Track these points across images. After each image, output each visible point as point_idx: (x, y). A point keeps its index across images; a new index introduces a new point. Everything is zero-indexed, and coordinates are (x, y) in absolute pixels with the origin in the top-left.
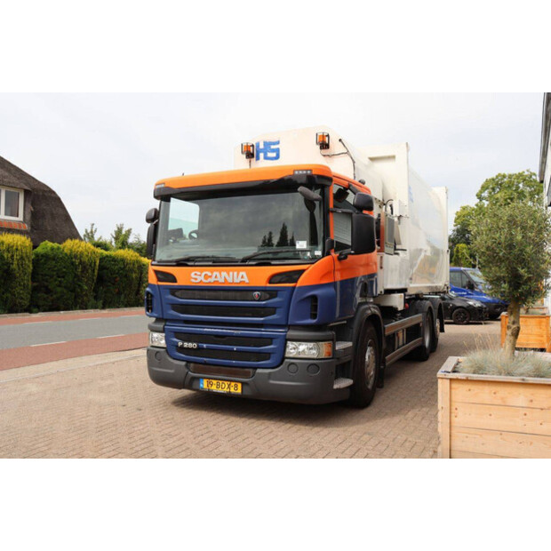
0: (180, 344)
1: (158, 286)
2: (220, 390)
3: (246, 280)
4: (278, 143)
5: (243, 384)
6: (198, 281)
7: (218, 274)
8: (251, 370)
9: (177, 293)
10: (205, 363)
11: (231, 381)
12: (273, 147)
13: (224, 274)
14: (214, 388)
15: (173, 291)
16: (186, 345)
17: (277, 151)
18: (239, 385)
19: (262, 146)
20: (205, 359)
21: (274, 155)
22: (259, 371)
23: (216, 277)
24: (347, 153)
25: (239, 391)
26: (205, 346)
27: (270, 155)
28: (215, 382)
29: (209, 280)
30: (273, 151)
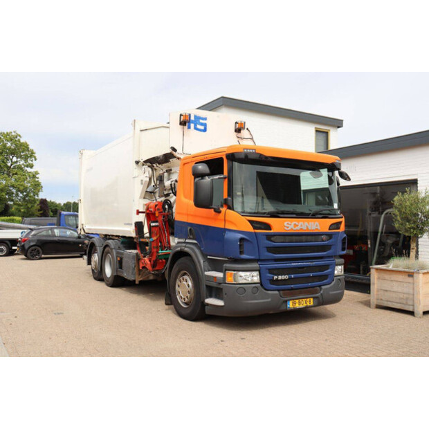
0: (275, 277)
1: (255, 233)
2: (301, 306)
3: (319, 228)
4: (206, 119)
5: (314, 298)
6: (289, 229)
7: (302, 223)
8: (318, 288)
9: (272, 239)
10: (292, 289)
11: (307, 298)
12: (201, 121)
13: (306, 223)
14: (297, 306)
15: (269, 237)
16: (280, 277)
17: (205, 125)
18: (312, 299)
19: (192, 118)
20: (292, 286)
21: (202, 128)
22: (323, 287)
23: (301, 226)
24: (252, 139)
25: (312, 304)
26: (293, 276)
27: (199, 127)
28: (297, 301)
29: (297, 228)
30: (202, 124)
